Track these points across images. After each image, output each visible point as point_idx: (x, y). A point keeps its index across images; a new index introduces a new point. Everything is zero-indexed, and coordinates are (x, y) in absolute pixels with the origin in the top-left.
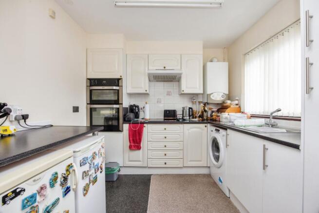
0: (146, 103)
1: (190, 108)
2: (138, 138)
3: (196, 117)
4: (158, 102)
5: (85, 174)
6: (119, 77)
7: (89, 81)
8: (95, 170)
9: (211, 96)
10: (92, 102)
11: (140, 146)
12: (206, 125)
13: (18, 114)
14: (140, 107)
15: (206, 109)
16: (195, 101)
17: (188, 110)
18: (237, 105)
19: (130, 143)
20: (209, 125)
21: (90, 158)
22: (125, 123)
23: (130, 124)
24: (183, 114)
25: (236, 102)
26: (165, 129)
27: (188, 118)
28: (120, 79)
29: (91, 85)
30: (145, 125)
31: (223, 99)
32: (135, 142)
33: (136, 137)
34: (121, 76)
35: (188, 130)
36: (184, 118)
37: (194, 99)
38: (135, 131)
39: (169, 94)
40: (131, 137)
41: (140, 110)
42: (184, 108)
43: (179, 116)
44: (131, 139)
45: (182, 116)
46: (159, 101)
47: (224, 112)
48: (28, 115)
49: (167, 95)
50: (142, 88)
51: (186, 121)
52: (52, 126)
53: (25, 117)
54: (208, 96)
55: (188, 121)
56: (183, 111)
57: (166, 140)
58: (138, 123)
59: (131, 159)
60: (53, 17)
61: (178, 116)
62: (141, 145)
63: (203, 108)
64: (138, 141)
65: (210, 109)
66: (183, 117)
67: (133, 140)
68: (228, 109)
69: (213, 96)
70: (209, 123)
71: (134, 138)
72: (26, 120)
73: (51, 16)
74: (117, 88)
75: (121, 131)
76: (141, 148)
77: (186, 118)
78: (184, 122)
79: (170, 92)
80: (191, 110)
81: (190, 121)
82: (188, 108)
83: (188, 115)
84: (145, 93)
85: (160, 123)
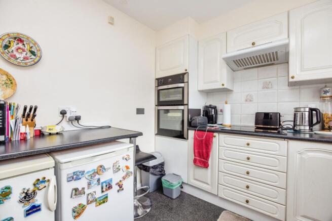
0: (226, 103)
1: (311, 110)
2: (204, 151)
3: (330, 129)
4: (246, 101)
5: (77, 192)
6: (184, 72)
7: (157, 81)
8: (102, 188)
10: (160, 103)
13: (72, 115)
14: (218, 108)
17: (307, 114)
19: (195, 156)
21: (88, 172)
22: (190, 129)
23: (195, 130)
24: (295, 121)
26: (248, 144)
27: (307, 128)
28: (185, 74)
29: (158, 86)
30: (215, 134)
32: (202, 156)
33: (202, 150)
34: (186, 70)
36: (297, 128)
37: (326, 92)
38: (202, 141)
39: (266, 86)
40: (196, 148)
41: (219, 113)
42: (297, 110)
44: (196, 151)
45: (292, 123)
46: (249, 100)
48: (80, 116)
49: (263, 88)
50: (217, 82)
51: (302, 136)
52: (110, 127)
53: (78, 119)
55: (307, 136)
56: (295, 115)
57: (250, 163)
58: (205, 131)
59: (196, 178)
60: (111, 23)
62: (209, 162)
64: (205, 155)
66: (295, 125)
67: (199, 153)
71: (201, 151)
72: (79, 121)
73: (109, 23)
74: (182, 85)
75: (185, 139)
76: (208, 165)
77: (302, 128)
78: (298, 136)
79: (270, 82)
80: (314, 112)
81: (311, 135)
82: (307, 110)
83: (307, 123)
84: (222, 89)
85: (240, 134)
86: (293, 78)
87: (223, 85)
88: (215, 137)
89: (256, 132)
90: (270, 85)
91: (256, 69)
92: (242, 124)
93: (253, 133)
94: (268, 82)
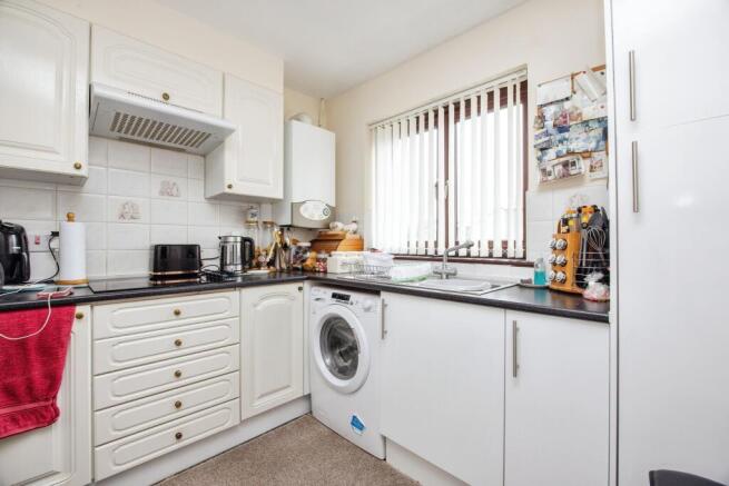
0: (70, 218)
1: (245, 240)
3: (259, 266)
4: (122, 216)
9: (302, 209)
11: (54, 405)
12: (300, 285)
14: (30, 234)
15: (288, 241)
16: (255, 219)
17: (239, 245)
18: (355, 233)
20: (306, 285)
24: (223, 258)
25: (354, 227)
26: (177, 313)
27: (239, 268)
30: (79, 309)
31: (325, 217)
33: (27, 372)
35: (255, 306)
36: (226, 269)
37: (252, 215)
39: (168, 191)
41: (32, 246)
42: (224, 241)
43: (211, 265)
45: (218, 262)
46: (128, 214)
47: (335, 250)
49: (162, 193)
51: (233, 280)
54: (295, 207)
55: (239, 280)
56: (223, 248)
57: (179, 353)
58: (45, 306)
61: (205, 263)
62: (60, 402)
63: (278, 240)
64: (41, 386)
65: (295, 242)
66: (223, 264)
68: (342, 243)
69: (306, 209)
70: (308, 279)
76: (57, 413)
77: (233, 268)
79: (174, 184)
80: (248, 243)
81: (244, 278)
82: (239, 239)
83: (239, 261)
84: (72, 177)
85: (128, 297)
86: (230, 187)
87: (78, 167)
88: (80, 317)
89: (155, 286)
90: (175, 189)
91: (148, 149)
92: (112, 274)
93: (147, 291)
94: (171, 183)
